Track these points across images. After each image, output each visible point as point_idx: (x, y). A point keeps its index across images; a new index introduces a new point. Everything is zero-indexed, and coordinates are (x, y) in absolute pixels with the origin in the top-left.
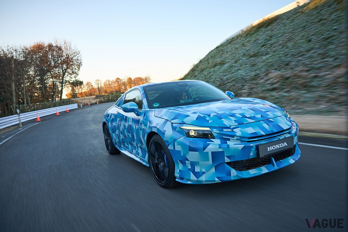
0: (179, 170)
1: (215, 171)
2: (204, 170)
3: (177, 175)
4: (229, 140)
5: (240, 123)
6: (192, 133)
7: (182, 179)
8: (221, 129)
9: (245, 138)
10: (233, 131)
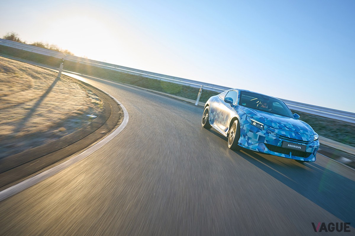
0: (241, 140)
1: (258, 145)
2: (252, 143)
3: (239, 142)
4: (270, 133)
5: (280, 128)
6: (254, 124)
7: (241, 144)
8: (269, 126)
9: (279, 135)
10: (274, 130)
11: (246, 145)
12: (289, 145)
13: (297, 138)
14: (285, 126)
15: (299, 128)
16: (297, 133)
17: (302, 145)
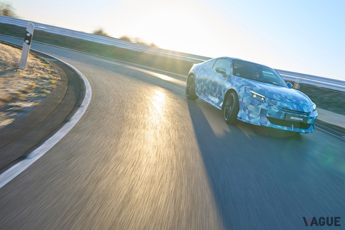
0: (241, 113)
1: (259, 119)
2: (254, 117)
3: (239, 115)
4: (272, 106)
5: (282, 100)
6: (255, 96)
7: (241, 118)
8: (271, 99)
9: (281, 107)
10: (276, 102)
11: (247, 119)
12: (291, 117)
13: (299, 110)
14: (286, 97)
15: (299, 99)
16: (298, 104)
17: (303, 116)
